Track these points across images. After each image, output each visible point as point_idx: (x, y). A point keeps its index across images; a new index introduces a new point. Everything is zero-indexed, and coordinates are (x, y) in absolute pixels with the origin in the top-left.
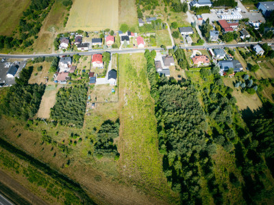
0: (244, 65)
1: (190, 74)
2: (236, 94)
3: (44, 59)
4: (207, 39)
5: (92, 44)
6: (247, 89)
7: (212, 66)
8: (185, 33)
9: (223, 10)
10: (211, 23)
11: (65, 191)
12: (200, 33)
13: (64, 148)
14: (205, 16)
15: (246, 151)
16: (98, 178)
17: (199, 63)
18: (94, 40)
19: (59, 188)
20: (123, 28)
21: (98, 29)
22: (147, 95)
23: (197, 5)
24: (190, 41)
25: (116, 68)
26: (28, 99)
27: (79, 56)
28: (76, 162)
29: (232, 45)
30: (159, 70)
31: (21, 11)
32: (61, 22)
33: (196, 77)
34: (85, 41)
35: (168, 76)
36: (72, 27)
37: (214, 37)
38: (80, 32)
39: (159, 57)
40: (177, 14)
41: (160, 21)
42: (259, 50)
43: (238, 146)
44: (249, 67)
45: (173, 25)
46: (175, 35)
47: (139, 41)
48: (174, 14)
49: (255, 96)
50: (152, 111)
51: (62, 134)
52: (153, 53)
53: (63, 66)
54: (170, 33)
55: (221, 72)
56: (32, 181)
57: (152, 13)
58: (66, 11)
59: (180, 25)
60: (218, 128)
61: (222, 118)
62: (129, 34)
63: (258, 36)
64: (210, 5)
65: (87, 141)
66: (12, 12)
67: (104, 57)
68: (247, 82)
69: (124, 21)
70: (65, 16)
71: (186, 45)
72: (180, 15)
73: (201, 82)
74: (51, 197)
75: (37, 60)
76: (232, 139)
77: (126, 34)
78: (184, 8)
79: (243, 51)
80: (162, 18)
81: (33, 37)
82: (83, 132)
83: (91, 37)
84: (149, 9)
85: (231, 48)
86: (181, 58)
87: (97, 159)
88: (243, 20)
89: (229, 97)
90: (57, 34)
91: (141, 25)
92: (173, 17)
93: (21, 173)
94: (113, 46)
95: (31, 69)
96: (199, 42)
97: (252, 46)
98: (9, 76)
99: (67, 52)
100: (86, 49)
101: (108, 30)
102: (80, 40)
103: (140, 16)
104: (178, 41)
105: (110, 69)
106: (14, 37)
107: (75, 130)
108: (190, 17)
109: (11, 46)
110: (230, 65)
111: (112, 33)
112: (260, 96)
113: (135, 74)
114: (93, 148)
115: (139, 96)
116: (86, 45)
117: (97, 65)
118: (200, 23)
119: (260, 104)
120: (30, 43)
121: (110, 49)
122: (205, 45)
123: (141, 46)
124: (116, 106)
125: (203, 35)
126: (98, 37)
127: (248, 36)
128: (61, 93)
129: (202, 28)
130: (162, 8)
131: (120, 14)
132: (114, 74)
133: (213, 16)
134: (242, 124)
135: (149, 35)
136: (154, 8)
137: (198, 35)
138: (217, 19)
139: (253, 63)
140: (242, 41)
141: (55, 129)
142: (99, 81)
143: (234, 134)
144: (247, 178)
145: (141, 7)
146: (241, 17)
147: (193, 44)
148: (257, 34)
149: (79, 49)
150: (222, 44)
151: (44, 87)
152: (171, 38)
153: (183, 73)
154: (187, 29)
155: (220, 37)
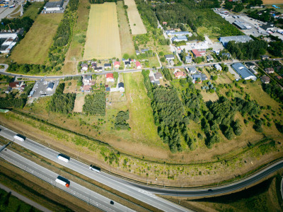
0: (209, 77)
1: (173, 84)
2: (203, 93)
3: (71, 78)
4: (184, 62)
5: (104, 67)
6: (210, 90)
7: (187, 78)
8: (169, 59)
9: (196, 43)
10: (186, 52)
11: (100, 146)
12: (179, 58)
13: (95, 127)
14: (182, 47)
15: (207, 121)
16: (119, 140)
17: (179, 77)
18: (106, 65)
19: (96, 145)
20: (125, 57)
21: (108, 58)
22: (146, 96)
23: (177, 40)
24: (173, 63)
25: (123, 81)
26: (67, 102)
27: (96, 75)
28: (104, 133)
29: (201, 65)
30: (152, 81)
31: (47, 47)
32: (80, 54)
33: (177, 85)
34: (98, 66)
35: (159, 85)
36: (88, 56)
37: (189, 60)
38: (95, 60)
39: (152, 74)
40: (163, 46)
41: (151, 51)
42: (219, 67)
43: (203, 120)
44: (212, 77)
45: (160, 54)
46: (162, 60)
47: (137, 65)
48: (160, 47)
49: (215, 94)
50: (149, 105)
51: (93, 120)
52: (148, 72)
53: (86, 82)
54: (159, 59)
55: (194, 81)
56: (77, 144)
57: (145, 46)
58: (81, 47)
59: (165, 53)
60: (191, 112)
61: (193, 106)
62: (130, 60)
63: (219, 58)
64: (186, 40)
65: (110, 123)
66: (40, 49)
67: (114, 75)
68: (210, 86)
69: (125, 52)
70: (82, 49)
71: (170, 66)
72: (165, 47)
73: (180, 88)
74: (91, 151)
75: (67, 79)
76: (199, 116)
77: (128, 60)
78: (168, 43)
79: (208, 68)
80: (152, 49)
81: (60, 65)
82: (106, 118)
83: (103, 63)
84: (143, 43)
85: (200, 67)
86: (166, 74)
87: (117, 131)
88: (209, 49)
89: (198, 94)
90: (78, 62)
91: (138, 54)
92: (160, 48)
93: (70, 141)
94: (120, 68)
95: (64, 84)
96: (179, 64)
97: (214, 66)
98: (49, 89)
99: (87, 73)
100: (100, 70)
101: (114, 58)
102: (95, 65)
103: (137, 49)
104: (164, 63)
105: (119, 82)
106: (46, 65)
107: (101, 117)
108: (172, 48)
109: (46, 71)
110: (199, 76)
111: (118, 60)
112: (218, 94)
113: (136, 85)
114: (113, 126)
115: (140, 97)
116: (101, 68)
117: (110, 80)
118: (180, 52)
119: (218, 98)
120: (60, 68)
121: (118, 70)
122: (183, 65)
123: (139, 67)
124: (126, 103)
125: (181, 59)
126: (108, 62)
127: (212, 59)
128: (88, 98)
129: (180, 55)
130: (152, 43)
131: (122, 47)
132: (121, 85)
133: (189, 47)
134: (206, 109)
135: (144, 60)
136: (146, 43)
137: (178, 59)
138: (191, 49)
139: (214, 75)
140: (208, 62)
141: (87, 118)
142: (112, 90)
143: (200, 113)
144: (208, 135)
145: (137, 42)
146: (208, 48)
147: (174, 65)
148: (218, 57)
149: (96, 71)
150: (194, 64)
151: (75, 94)
152: (160, 62)
153: (168, 83)
154: (170, 56)
155: (193, 60)
